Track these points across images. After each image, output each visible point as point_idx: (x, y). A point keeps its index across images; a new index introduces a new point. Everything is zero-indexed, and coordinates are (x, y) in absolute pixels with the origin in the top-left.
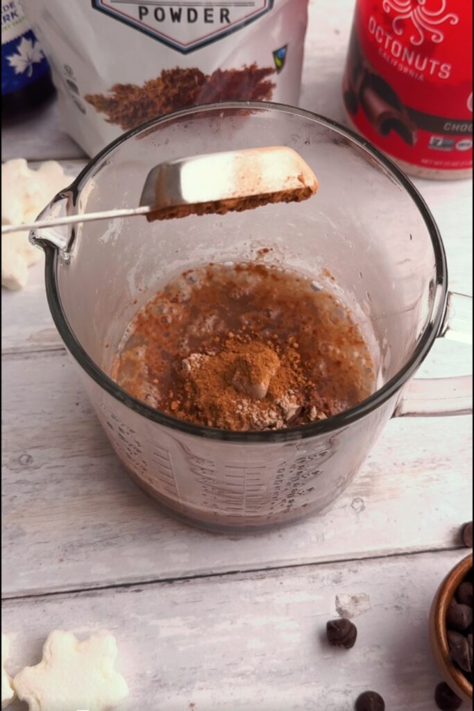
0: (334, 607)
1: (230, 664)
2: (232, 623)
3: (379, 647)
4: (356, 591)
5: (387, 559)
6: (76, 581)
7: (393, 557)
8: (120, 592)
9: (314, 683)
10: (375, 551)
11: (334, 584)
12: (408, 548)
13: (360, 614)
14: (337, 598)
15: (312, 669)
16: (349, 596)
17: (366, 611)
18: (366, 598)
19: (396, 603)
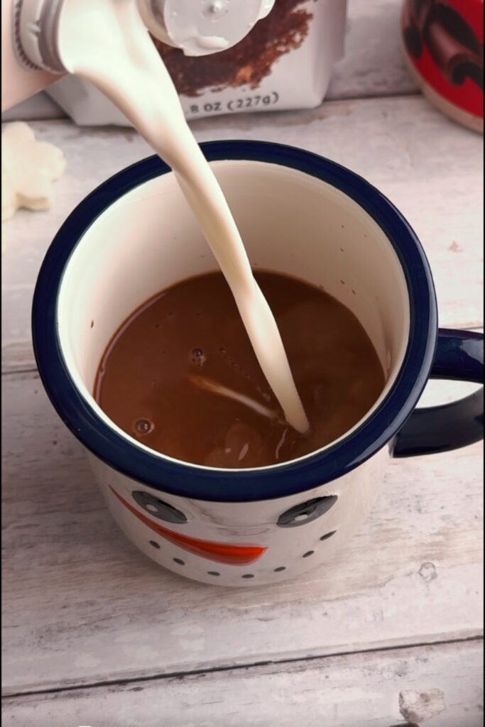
0: (398, 708)
4: (426, 687)
5: (467, 643)
6: (56, 677)
7: (475, 641)
8: (113, 691)
10: (451, 633)
11: (397, 677)
13: (431, 717)
14: (401, 696)
16: (417, 693)
17: (438, 713)
18: (440, 695)
19: (479, 702)
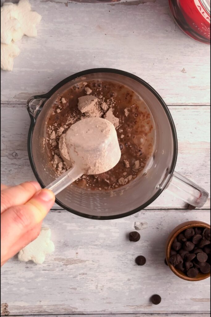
0: (133, 226)
1: (92, 241)
2: (94, 227)
3: (148, 241)
4: (143, 221)
5: (157, 210)
7: (160, 210)
8: (53, 212)
9: (122, 251)
10: (153, 207)
11: (135, 218)
12: (166, 207)
13: (142, 229)
14: (135, 223)
15: (122, 246)
16: (140, 222)
17: (145, 228)
18: (146, 223)
19: (157, 227)
